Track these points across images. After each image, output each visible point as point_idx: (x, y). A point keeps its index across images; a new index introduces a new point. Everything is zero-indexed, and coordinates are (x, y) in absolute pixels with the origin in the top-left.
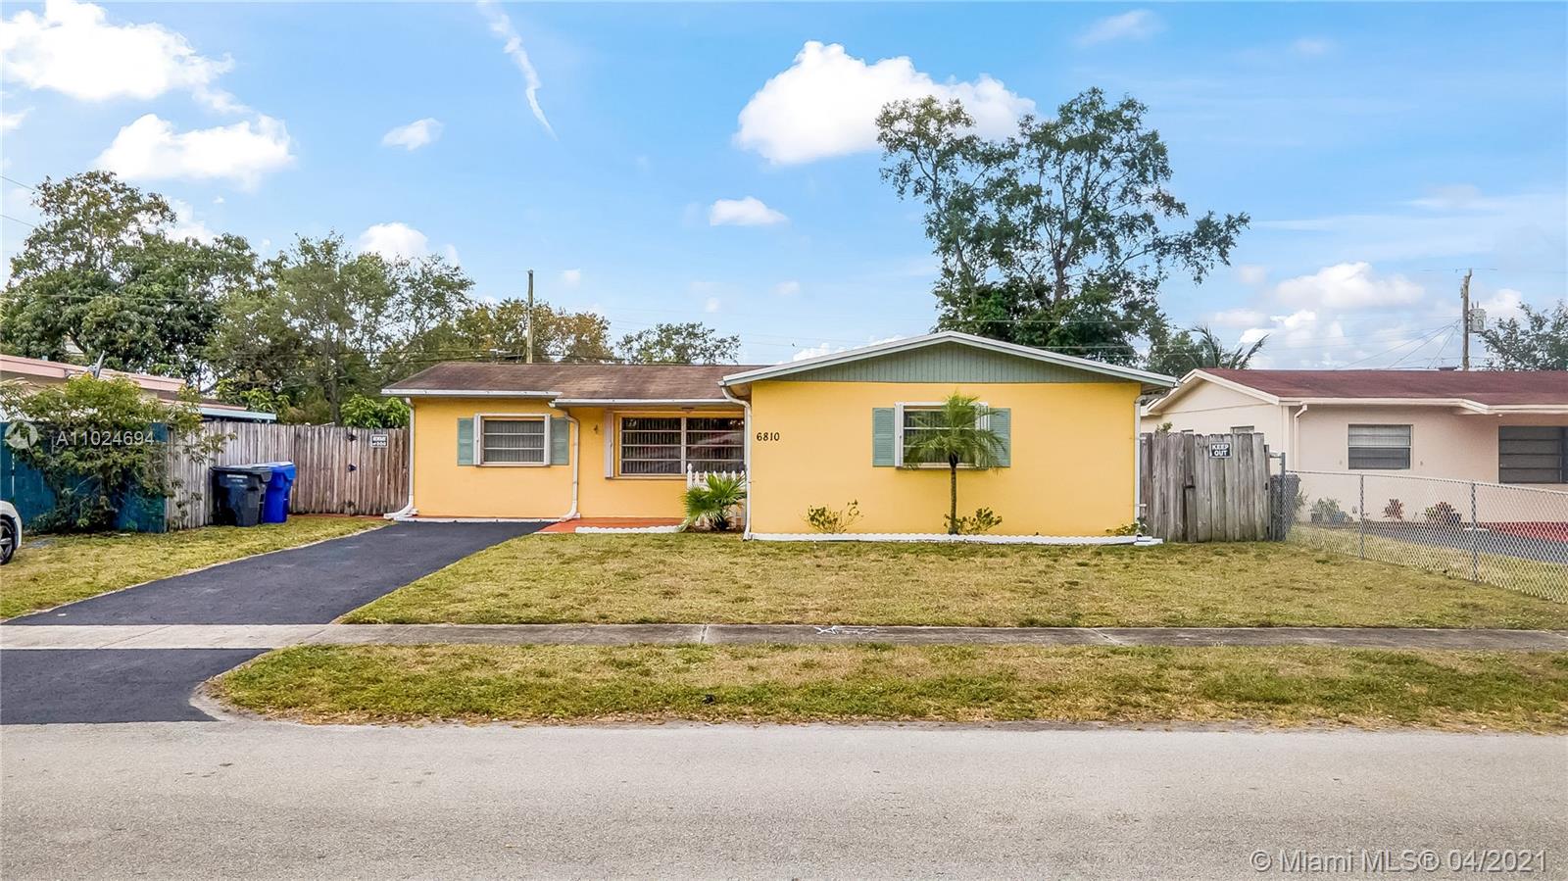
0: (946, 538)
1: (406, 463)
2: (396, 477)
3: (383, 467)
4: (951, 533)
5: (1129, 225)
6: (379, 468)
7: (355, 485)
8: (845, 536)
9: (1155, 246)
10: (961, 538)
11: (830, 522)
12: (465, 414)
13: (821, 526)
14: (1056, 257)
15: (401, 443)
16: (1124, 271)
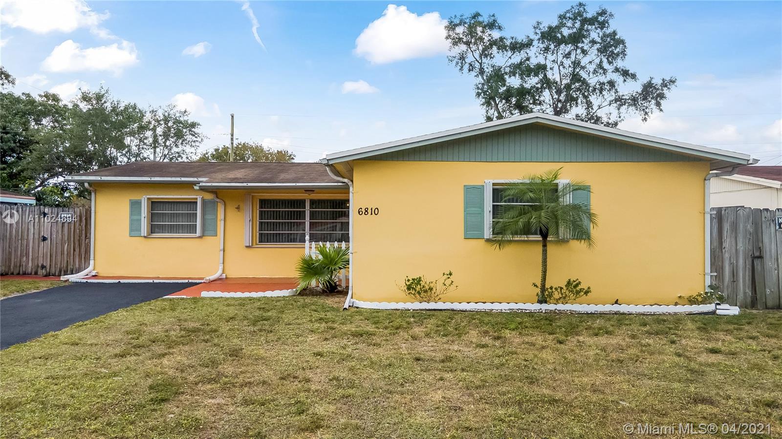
0: (535, 307)
1: (88, 235)
2: (80, 245)
3: (69, 238)
4: (540, 302)
5: (601, 88)
6: (66, 239)
7: (47, 252)
8: (440, 305)
9: (616, 100)
10: (551, 307)
11: (426, 291)
12: (135, 196)
13: (417, 295)
14: (555, 109)
15: (84, 219)
16: (596, 116)
